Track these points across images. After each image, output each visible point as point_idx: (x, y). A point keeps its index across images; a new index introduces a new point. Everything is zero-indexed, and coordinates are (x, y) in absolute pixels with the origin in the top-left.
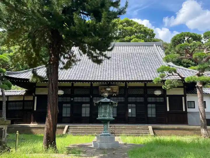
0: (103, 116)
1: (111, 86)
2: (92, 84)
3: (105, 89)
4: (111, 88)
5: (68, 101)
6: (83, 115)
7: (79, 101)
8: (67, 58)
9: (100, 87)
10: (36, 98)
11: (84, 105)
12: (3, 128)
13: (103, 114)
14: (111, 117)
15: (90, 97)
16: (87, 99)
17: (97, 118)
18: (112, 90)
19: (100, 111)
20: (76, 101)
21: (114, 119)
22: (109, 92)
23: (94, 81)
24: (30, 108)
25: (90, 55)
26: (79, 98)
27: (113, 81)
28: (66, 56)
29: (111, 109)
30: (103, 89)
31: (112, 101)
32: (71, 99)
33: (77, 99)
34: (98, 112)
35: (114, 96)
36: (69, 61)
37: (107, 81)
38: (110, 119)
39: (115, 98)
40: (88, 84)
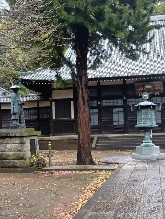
0: (144, 123)
1: (153, 82)
2: (124, 81)
3: (144, 86)
4: (152, 85)
5: (95, 105)
6: (115, 123)
7: (109, 104)
8: (94, 54)
9: (135, 84)
10: (53, 103)
11: (115, 110)
12: (35, 139)
13: (143, 120)
14: (154, 124)
15: (123, 99)
16: (120, 102)
17: (136, 126)
18: (154, 88)
19: (138, 117)
20: (104, 105)
21: (157, 126)
22: (149, 90)
23: (128, 77)
24: (47, 117)
25: (124, 50)
26: (109, 101)
27: (154, 75)
28: (93, 52)
29: (153, 114)
30: (141, 86)
31: (153, 104)
32: (98, 103)
33: (106, 103)
34: (136, 118)
35: (157, 96)
36: (97, 58)
37: (146, 76)
38: (152, 126)
39: (158, 98)
40: (120, 82)
